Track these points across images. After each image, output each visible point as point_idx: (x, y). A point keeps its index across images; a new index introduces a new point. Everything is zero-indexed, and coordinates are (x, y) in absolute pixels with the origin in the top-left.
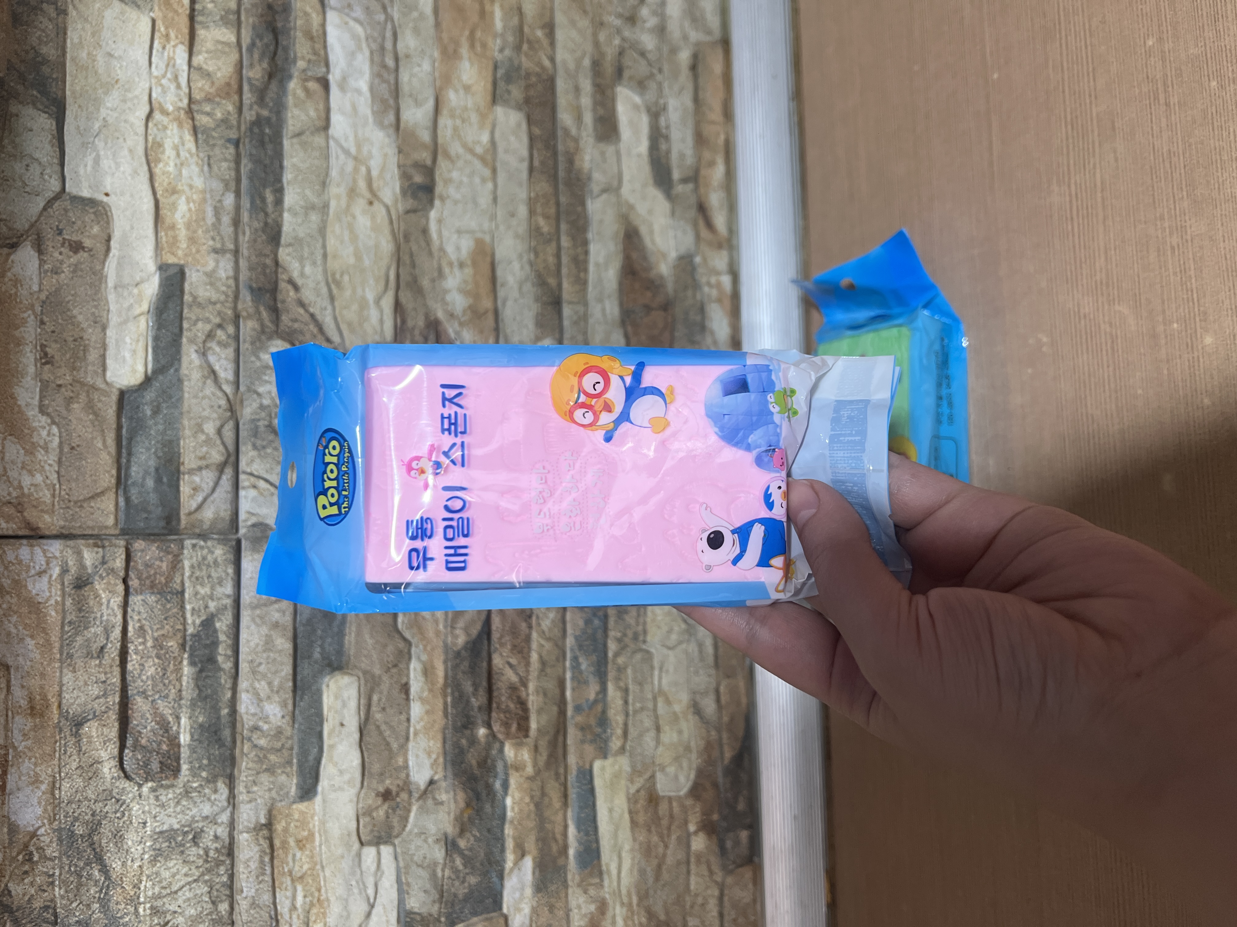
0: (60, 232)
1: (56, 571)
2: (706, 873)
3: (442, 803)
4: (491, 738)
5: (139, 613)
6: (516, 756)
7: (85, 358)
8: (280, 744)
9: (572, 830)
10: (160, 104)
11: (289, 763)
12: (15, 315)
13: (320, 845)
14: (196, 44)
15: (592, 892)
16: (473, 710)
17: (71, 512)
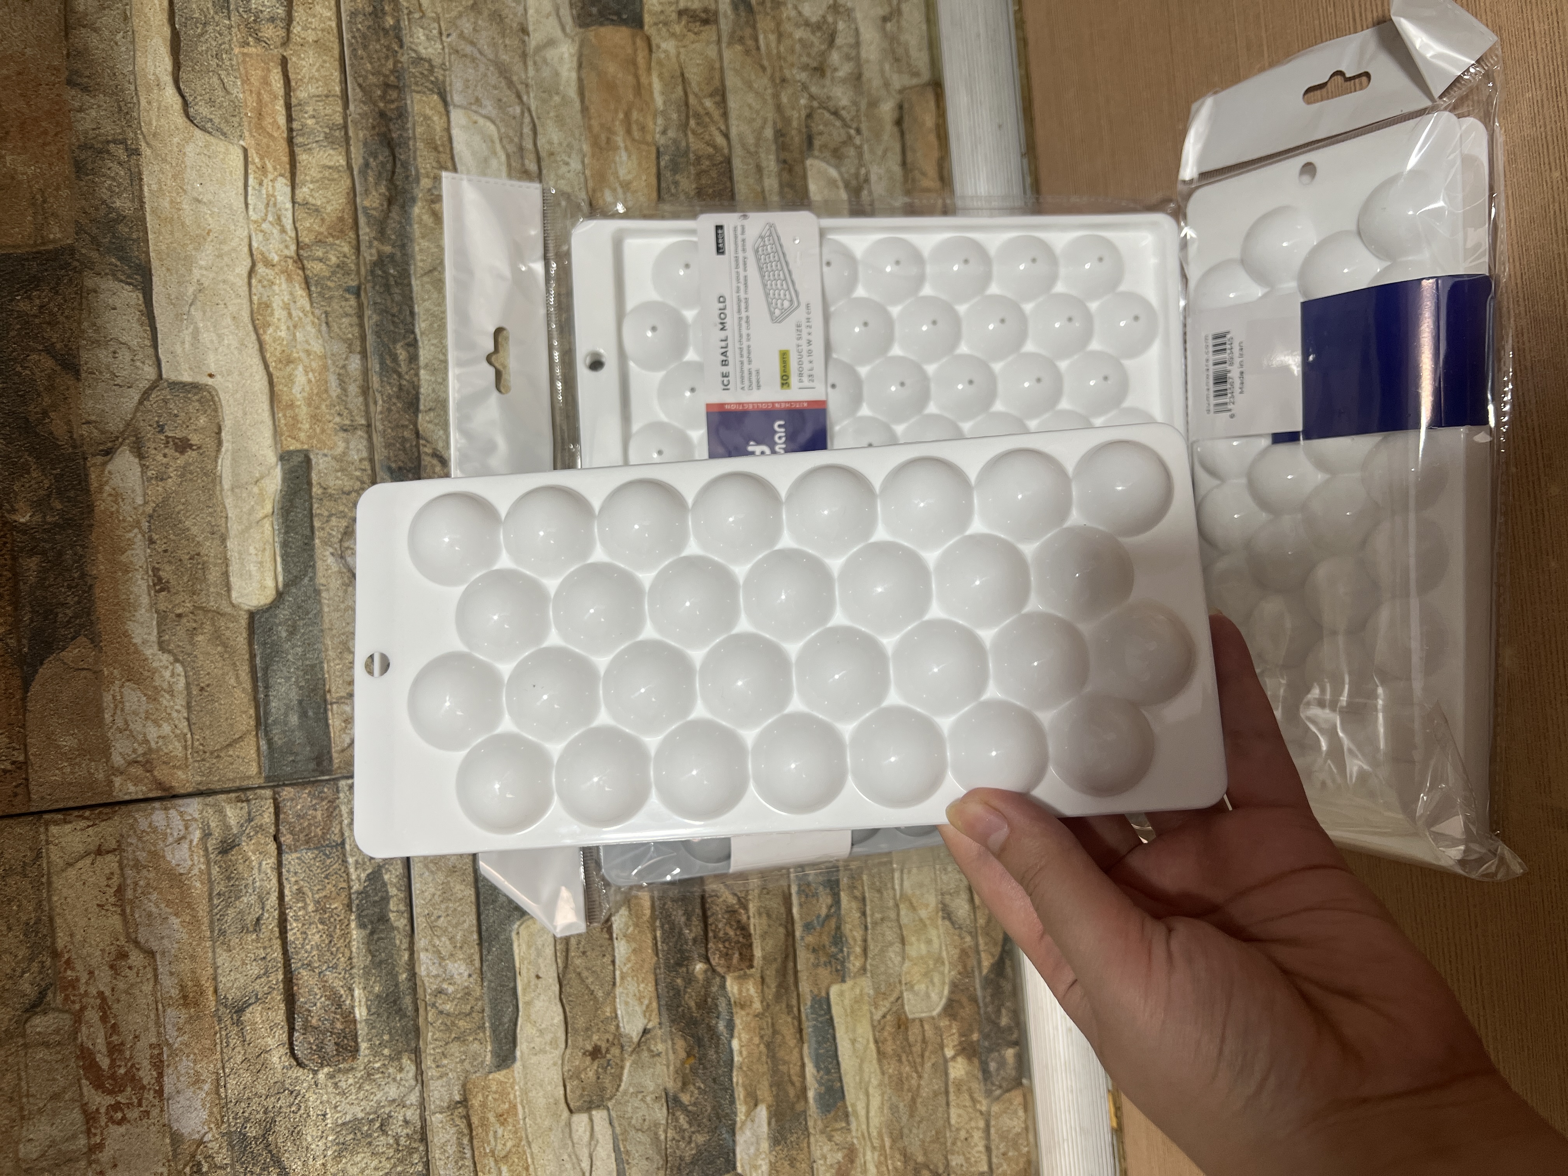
0: (161, 429)
1: (197, 835)
2: (968, 1103)
3: (659, 1055)
4: (709, 973)
5: (296, 873)
6: (740, 991)
7: (205, 579)
8: (469, 1007)
9: (810, 1069)
10: (262, 254)
11: (482, 1027)
12: (119, 537)
13: (524, 1119)
14: (298, 173)
15: (838, 1138)
16: (687, 943)
17: (207, 765)
